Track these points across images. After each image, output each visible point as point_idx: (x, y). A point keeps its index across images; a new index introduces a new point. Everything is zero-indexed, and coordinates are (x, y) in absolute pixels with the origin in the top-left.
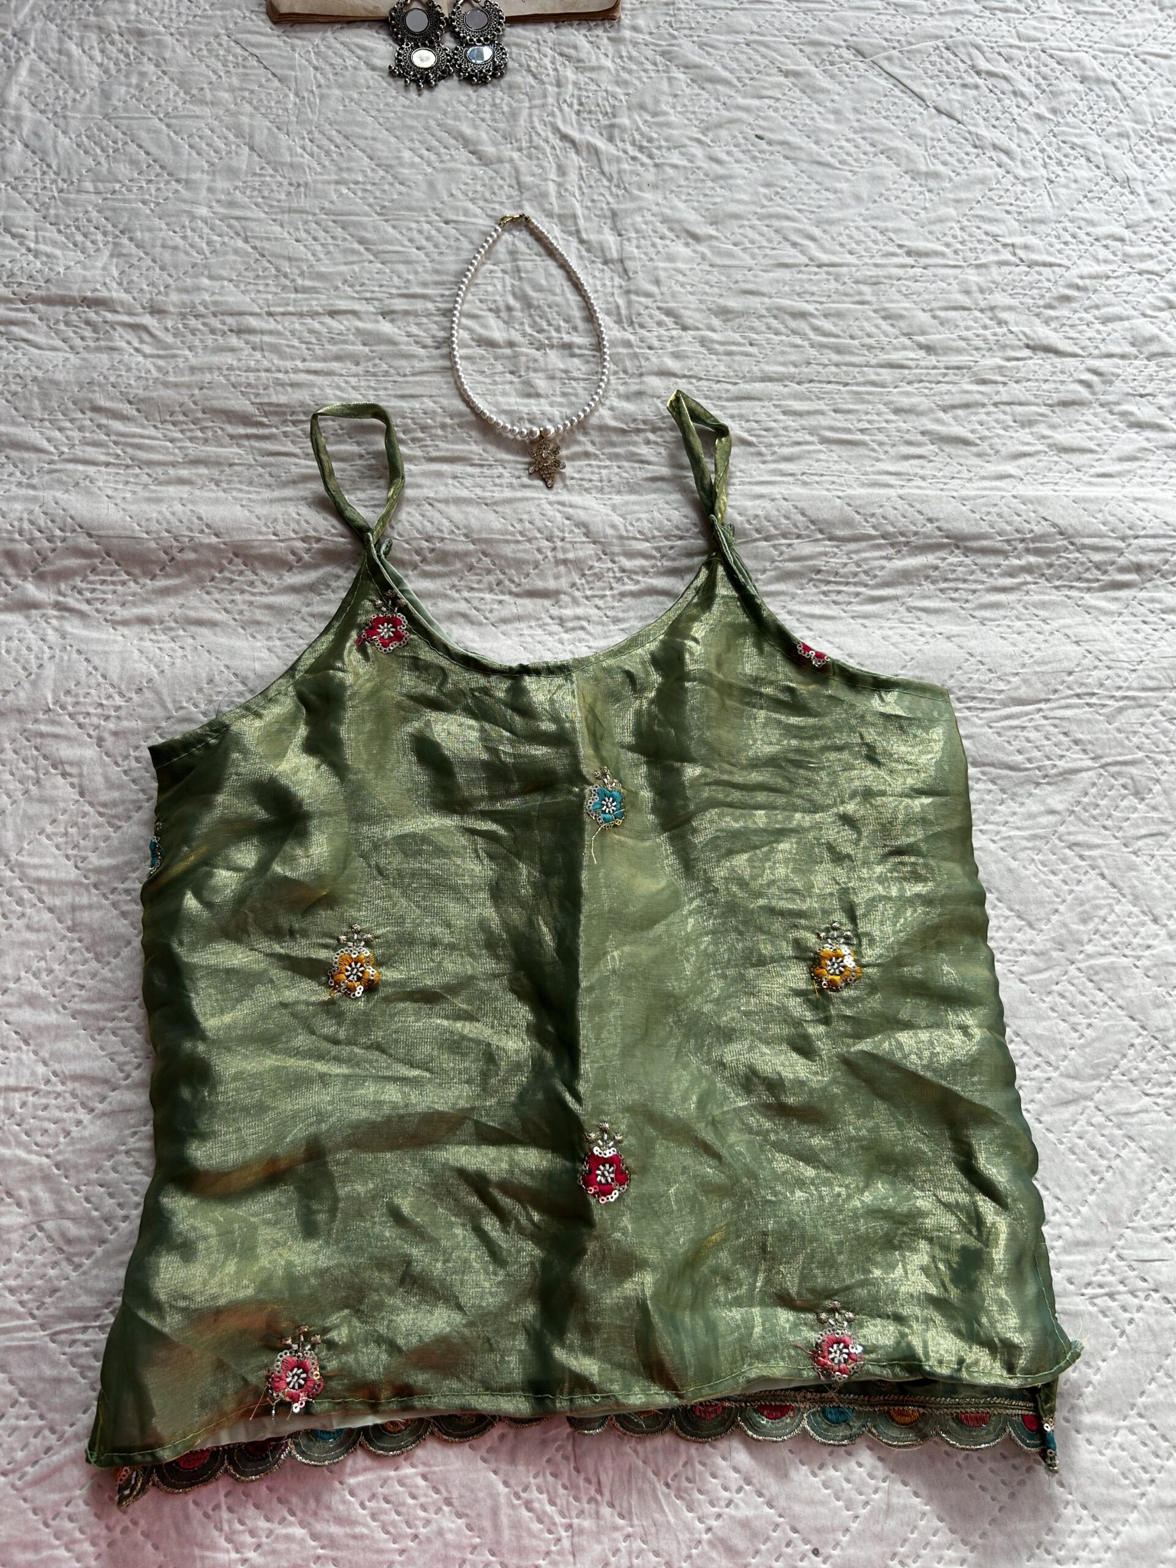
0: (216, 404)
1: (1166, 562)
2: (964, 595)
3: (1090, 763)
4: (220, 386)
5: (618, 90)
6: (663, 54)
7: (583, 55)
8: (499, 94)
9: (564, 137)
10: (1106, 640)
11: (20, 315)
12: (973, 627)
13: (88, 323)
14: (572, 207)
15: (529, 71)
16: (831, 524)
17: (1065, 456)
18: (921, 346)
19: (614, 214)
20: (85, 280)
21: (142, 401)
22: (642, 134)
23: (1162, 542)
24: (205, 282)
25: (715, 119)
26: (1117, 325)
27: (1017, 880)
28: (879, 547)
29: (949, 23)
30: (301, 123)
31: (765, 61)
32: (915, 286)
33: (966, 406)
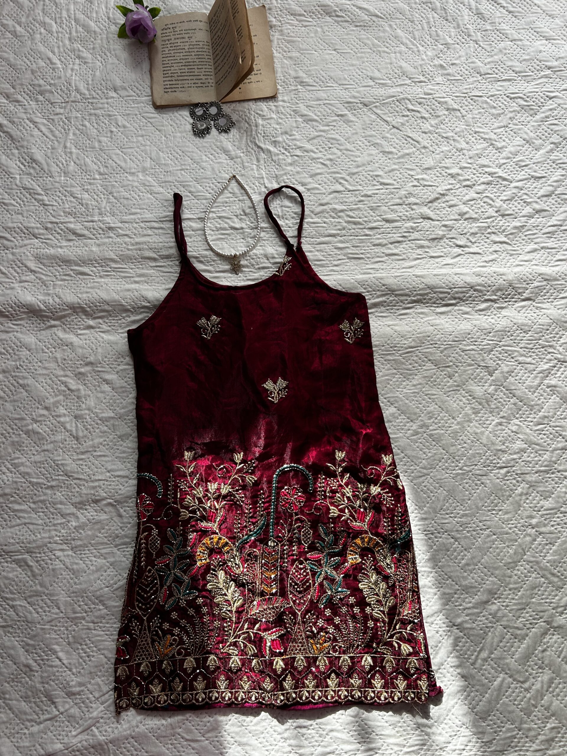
0: (145, 256)
1: (464, 296)
2: (395, 311)
4: (146, 249)
5: (278, 127)
6: (294, 111)
7: (265, 114)
9: (259, 147)
10: (442, 324)
11: (79, 227)
12: (397, 322)
13: (101, 228)
14: (262, 174)
17: (433, 258)
18: (384, 220)
19: (277, 176)
20: (99, 214)
21: (121, 255)
22: (286, 144)
23: (464, 289)
24: (138, 210)
25: (312, 136)
26: (454, 208)
27: (408, 407)
29: (399, 90)
30: (167, 147)
31: (330, 111)
32: (383, 197)
33: (398, 242)
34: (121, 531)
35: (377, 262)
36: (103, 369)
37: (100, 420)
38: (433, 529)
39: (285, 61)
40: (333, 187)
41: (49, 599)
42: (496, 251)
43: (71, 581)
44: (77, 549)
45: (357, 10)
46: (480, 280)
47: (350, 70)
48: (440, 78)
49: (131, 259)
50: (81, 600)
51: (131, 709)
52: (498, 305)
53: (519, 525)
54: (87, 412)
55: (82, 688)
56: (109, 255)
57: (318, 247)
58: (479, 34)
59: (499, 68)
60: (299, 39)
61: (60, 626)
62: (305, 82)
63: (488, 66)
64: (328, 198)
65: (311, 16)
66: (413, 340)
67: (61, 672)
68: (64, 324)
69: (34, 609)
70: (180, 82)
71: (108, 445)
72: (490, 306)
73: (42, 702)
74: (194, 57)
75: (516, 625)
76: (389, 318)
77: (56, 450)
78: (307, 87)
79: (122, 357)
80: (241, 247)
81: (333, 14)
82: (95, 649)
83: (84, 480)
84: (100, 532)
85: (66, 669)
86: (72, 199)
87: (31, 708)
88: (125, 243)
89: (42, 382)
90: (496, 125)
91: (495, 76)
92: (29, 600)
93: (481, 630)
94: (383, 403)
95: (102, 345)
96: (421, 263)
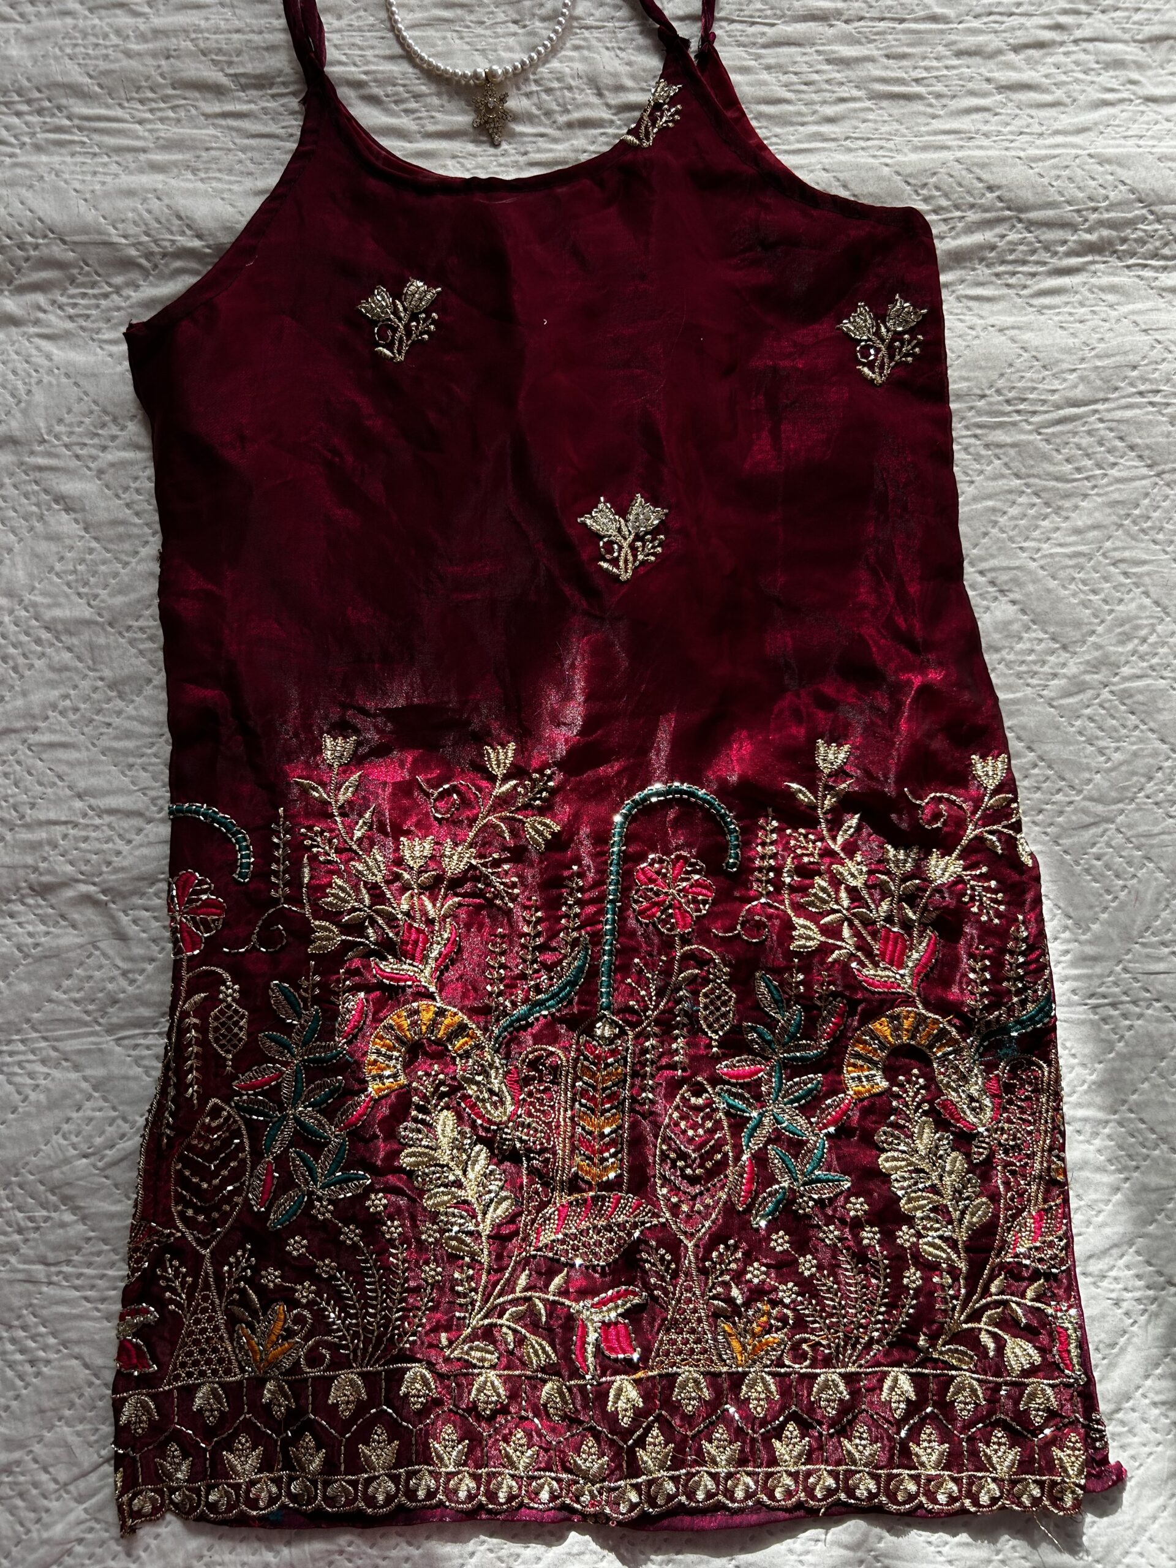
0: (186, 76)
21: (103, 74)
34: (123, 983)
35: (968, 111)
36: (53, 462)
37: (48, 629)
38: (1117, 990)
49: (139, 89)
51: (169, 1517)
56: (64, 73)
57: (771, 56)
66: (1082, 379)
71: (76, 710)
79: (115, 420)
80: (510, 49)
82: (52, 1341)
84: (58, 987)
88: (118, 32)
94: (973, 588)
95: (46, 379)
96: (1115, 117)
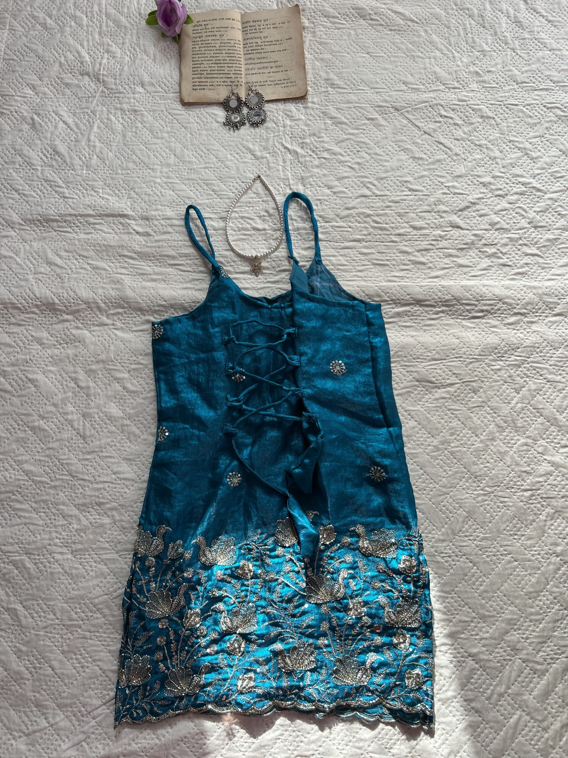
0: (164, 253)
1: (493, 309)
2: (419, 321)
3: (458, 381)
4: (166, 247)
5: (306, 128)
6: (323, 113)
7: (293, 115)
8: (263, 131)
9: (286, 148)
10: (468, 337)
11: (98, 221)
12: (421, 333)
13: (121, 223)
14: (288, 175)
15: (273, 121)
16: (373, 296)
17: (461, 269)
18: (411, 226)
19: (303, 178)
20: (119, 208)
21: (139, 253)
22: (314, 146)
23: (492, 302)
24: (160, 207)
25: (341, 139)
26: (485, 218)
27: (430, 421)
28: (390, 304)
29: (432, 95)
30: (192, 145)
31: (361, 115)
32: (411, 203)
33: (426, 250)
34: (124, 537)
35: (403, 270)
36: (115, 368)
37: (109, 420)
38: (450, 551)
39: (316, 62)
40: (360, 192)
41: (45, 604)
42: (527, 264)
43: (69, 586)
44: (77, 553)
45: (393, 14)
46: (510, 293)
47: (382, 74)
48: (475, 85)
49: (149, 257)
50: (78, 606)
52: (528, 320)
53: (542, 552)
54: (96, 410)
55: (75, 700)
57: (342, 252)
58: (516, 42)
59: (536, 77)
60: (332, 41)
61: (55, 633)
62: (336, 84)
63: (525, 75)
64: (354, 202)
65: (344, 19)
66: (437, 353)
67: (54, 682)
68: (77, 319)
69: (30, 614)
70: (209, 80)
72: (519, 320)
73: (32, 711)
74: (225, 55)
75: (535, 659)
76: (412, 329)
77: (62, 449)
78: (337, 89)
79: (135, 356)
80: (263, 248)
81: (368, 17)
83: (89, 481)
84: (102, 537)
85: (58, 679)
86: (93, 193)
87: (20, 717)
89: (52, 378)
90: (532, 134)
91: (532, 85)
92: (24, 604)
93: (498, 662)
94: (403, 416)
95: (115, 342)
96: (448, 273)
